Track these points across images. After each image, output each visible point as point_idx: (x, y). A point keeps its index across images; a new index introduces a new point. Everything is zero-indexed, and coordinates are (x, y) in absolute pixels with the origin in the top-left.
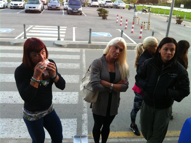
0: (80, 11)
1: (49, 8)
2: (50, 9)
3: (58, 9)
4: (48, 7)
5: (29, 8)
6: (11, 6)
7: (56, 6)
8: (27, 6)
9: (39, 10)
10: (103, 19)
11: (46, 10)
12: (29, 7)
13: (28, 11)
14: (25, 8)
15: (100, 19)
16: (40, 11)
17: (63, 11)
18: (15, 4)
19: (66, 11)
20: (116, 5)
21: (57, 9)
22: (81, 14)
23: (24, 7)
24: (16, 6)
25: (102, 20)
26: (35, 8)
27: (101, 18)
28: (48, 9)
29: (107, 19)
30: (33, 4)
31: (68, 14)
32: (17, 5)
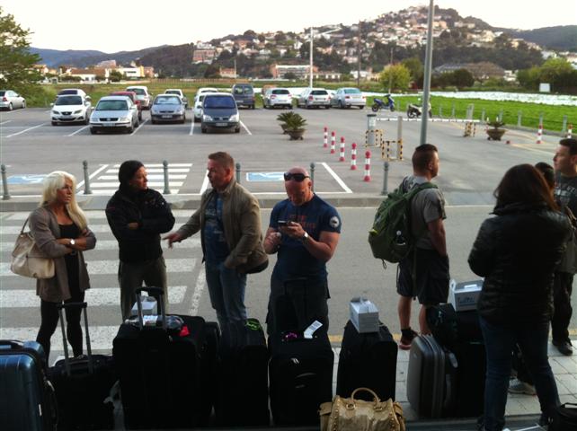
0: (235, 123)
1: (155, 119)
2: (158, 120)
3: (178, 119)
4: (152, 116)
5: (100, 122)
6: (54, 118)
7: (175, 113)
8: (95, 117)
9: (128, 126)
10: (291, 140)
11: (148, 123)
12: (102, 120)
13: (96, 130)
14: (91, 122)
15: (283, 140)
16: (130, 128)
17: (193, 125)
18: (64, 113)
19: (199, 125)
20: (340, 101)
21: (176, 120)
22: (237, 131)
23: (89, 120)
24: (68, 117)
25: (290, 142)
26: (116, 119)
27: (288, 136)
28: (154, 122)
29: (302, 139)
30: (110, 109)
31: (204, 131)
32: (70, 113)
